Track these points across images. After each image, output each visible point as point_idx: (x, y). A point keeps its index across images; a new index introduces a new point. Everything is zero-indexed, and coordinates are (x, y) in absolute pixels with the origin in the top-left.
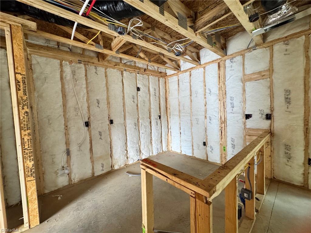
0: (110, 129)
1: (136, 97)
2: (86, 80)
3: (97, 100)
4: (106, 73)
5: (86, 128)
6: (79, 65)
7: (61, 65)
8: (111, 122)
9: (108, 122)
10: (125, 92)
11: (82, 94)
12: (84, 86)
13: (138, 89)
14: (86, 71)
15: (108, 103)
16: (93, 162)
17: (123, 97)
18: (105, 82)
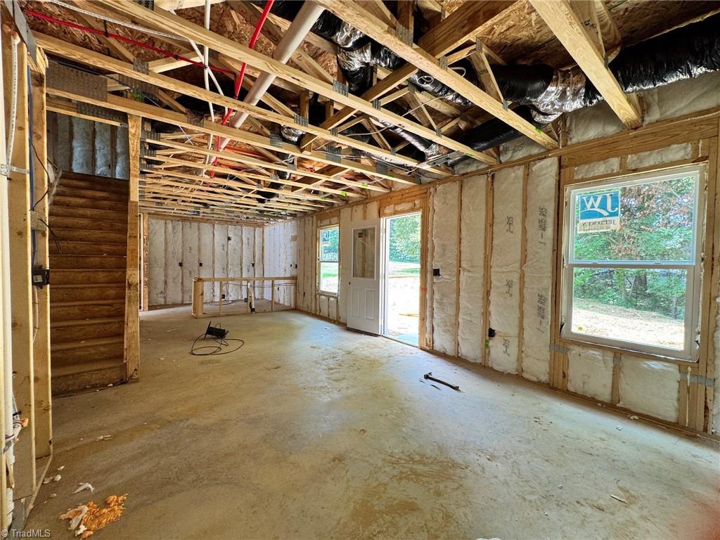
0: (199, 271)
1: (226, 246)
2: (183, 233)
3: (190, 247)
4: (198, 226)
5: (180, 268)
6: (177, 223)
7: (166, 223)
8: (201, 265)
9: (198, 265)
10: (215, 241)
11: (179, 242)
12: (181, 236)
13: (229, 239)
14: (183, 226)
15: (199, 250)
16: (183, 293)
17: (214, 245)
18: (197, 234)
